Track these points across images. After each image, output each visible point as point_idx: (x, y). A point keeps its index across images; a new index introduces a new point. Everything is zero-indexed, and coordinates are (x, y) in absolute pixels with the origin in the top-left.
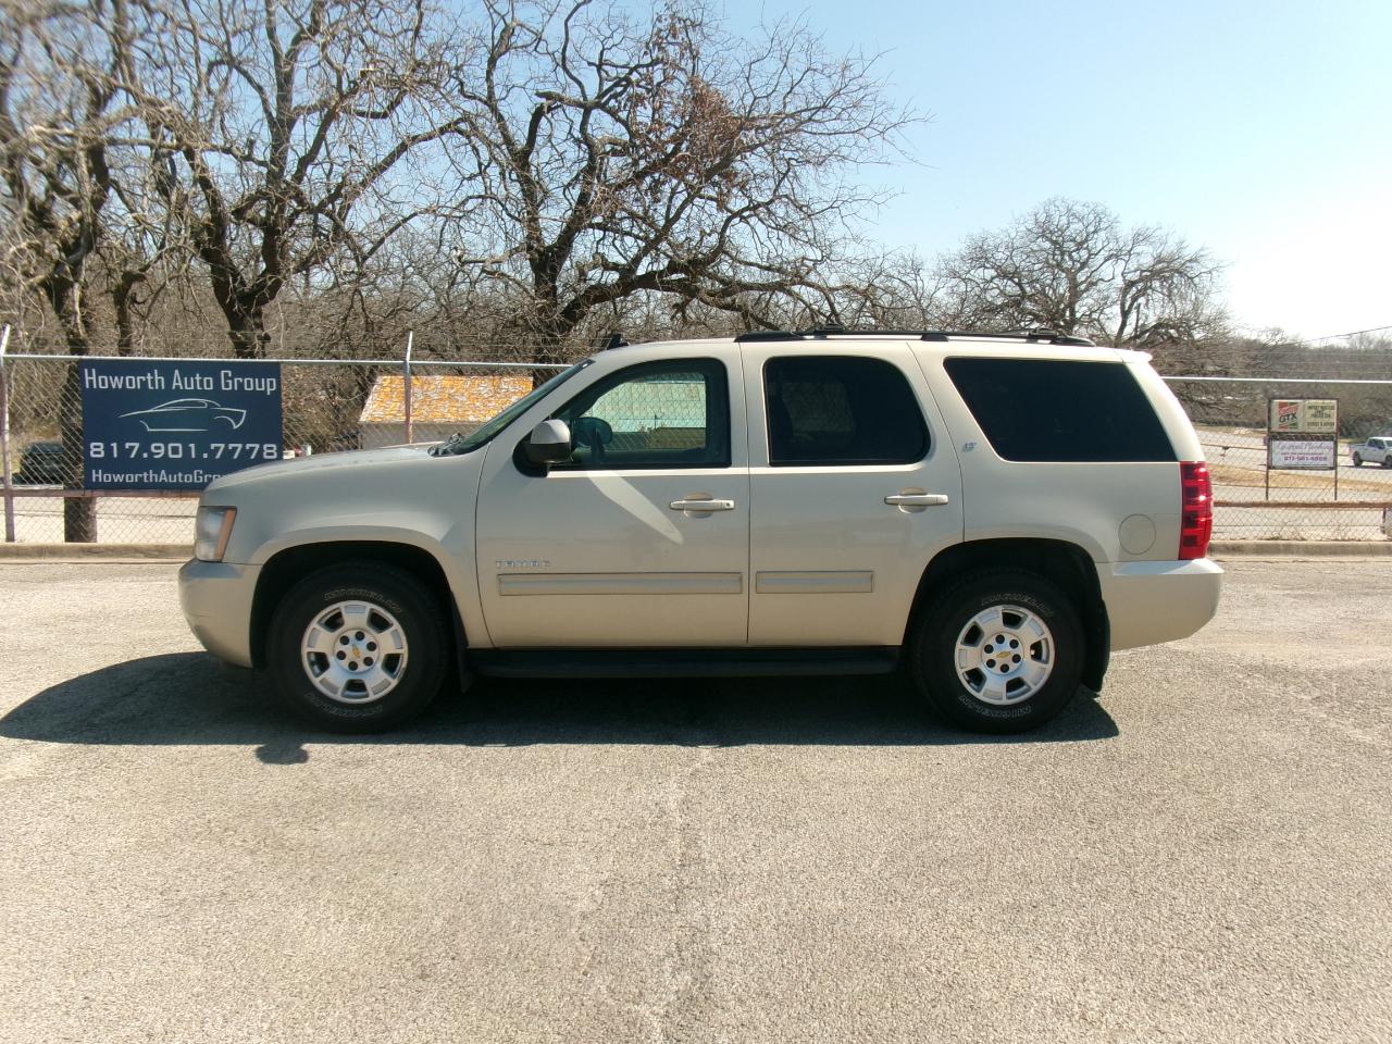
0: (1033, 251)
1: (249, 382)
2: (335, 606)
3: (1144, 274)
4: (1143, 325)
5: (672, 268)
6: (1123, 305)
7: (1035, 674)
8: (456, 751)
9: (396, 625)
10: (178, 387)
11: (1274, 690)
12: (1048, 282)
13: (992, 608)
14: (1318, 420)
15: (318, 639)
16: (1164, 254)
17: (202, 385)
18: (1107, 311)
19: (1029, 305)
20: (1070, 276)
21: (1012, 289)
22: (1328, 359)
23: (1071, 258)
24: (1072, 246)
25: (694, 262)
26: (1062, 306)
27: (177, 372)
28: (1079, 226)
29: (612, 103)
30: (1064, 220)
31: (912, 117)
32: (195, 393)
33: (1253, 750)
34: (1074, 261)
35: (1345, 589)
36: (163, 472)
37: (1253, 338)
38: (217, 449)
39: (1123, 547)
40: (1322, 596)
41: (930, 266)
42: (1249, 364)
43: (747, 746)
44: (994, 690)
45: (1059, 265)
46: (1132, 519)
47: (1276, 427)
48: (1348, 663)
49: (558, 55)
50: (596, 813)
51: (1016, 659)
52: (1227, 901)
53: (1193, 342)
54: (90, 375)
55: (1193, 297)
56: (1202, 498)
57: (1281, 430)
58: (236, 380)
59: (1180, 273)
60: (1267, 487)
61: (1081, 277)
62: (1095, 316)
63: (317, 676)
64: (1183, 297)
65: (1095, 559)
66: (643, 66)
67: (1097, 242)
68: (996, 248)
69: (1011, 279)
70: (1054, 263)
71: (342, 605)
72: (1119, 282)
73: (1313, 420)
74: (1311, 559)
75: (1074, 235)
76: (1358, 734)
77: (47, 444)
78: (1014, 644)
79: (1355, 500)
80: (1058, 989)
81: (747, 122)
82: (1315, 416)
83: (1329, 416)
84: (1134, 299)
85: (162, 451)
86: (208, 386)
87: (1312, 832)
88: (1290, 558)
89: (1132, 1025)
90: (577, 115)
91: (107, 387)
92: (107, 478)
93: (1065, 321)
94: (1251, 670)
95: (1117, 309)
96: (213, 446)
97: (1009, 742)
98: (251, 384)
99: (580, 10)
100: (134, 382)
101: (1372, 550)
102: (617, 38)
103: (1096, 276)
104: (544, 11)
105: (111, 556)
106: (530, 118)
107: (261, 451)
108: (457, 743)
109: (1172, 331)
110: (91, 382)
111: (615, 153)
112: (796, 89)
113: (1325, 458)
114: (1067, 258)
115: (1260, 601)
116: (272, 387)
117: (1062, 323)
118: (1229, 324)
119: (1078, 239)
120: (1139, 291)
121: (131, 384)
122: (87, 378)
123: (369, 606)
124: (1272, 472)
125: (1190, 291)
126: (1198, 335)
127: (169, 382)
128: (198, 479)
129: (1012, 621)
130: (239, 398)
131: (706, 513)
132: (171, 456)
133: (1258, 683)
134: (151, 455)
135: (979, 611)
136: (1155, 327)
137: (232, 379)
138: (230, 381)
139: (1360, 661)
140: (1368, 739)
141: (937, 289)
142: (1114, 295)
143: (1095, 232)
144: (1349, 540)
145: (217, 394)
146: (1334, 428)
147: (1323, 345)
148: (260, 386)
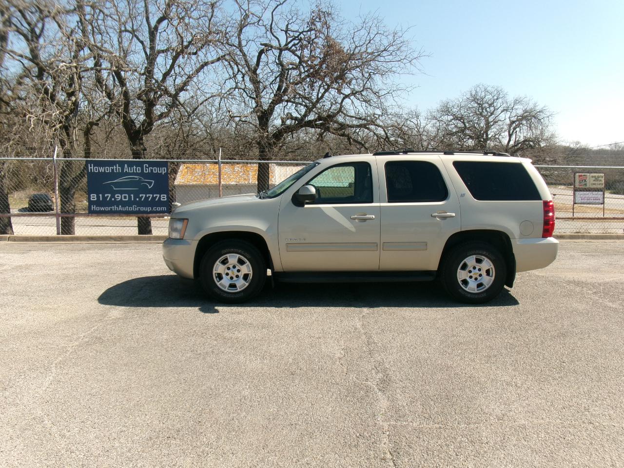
0: (469, 108)
1: (155, 169)
2: (225, 256)
3: (519, 118)
4: (518, 140)
5: (320, 118)
6: (509, 132)
7: (488, 281)
8: (273, 309)
9: (248, 263)
10: (126, 171)
11: (578, 289)
12: (476, 121)
13: (472, 256)
14: (596, 182)
15: (219, 268)
16: (528, 109)
17: (136, 170)
18: (502, 134)
19: (467, 132)
20: (486, 119)
21: (460, 125)
22: (601, 155)
23: (486, 110)
24: (487, 105)
25: (329, 116)
26: (482, 132)
27: (126, 165)
28: (490, 97)
29: (293, 48)
30: (483, 94)
31: (424, 54)
32: (133, 174)
33: (571, 309)
34: (488, 112)
35: (607, 253)
36: (120, 206)
37: (568, 145)
38: (142, 196)
39: (521, 233)
40: (597, 255)
41: (423, 114)
42: (565, 158)
43: (380, 308)
44: (472, 287)
45: (481, 114)
46: (525, 223)
47: (577, 185)
48: (607, 280)
49: (269, 27)
50: (332, 328)
51: (480, 275)
52: (563, 355)
53: (541, 148)
54: (91, 166)
55: (541, 128)
56: (551, 214)
57: (580, 187)
58: (150, 168)
59: (535, 117)
60: (573, 212)
61: (491, 119)
62: (497, 136)
63: (218, 282)
64: (536, 128)
65: (511, 237)
66: (305, 32)
67: (498, 104)
68: (453, 107)
69: (460, 120)
70: (479, 113)
71: (228, 255)
72: (508, 122)
73: (594, 182)
74: (592, 241)
75: (488, 101)
76: (610, 304)
77: (39, 195)
78: (480, 270)
79: (611, 217)
80: (507, 378)
81: (351, 56)
82: (594, 181)
83: (601, 181)
84: (515, 129)
85: (120, 198)
86: (139, 171)
87: (593, 335)
88: (584, 240)
89: (532, 387)
90: (277, 53)
91: (97, 171)
92: (98, 209)
93: (483, 139)
94: (569, 282)
95: (507, 133)
96: (141, 195)
97: (478, 306)
98: (156, 170)
99: (278, 7)
100: (108, 170)
101: (618, 237)
102: (294, 19)
103: (497, 119)
104: (262, 8)
105: (101, 241)
106: (257, 54)
107: (160, 197)
108: (272, 307)
109: (531, 143)
110: (91, 169)
111: (293, 68)
112: (372, 42)
113: (599, 200)
114: (484, 110)
115: (572, 257)
116: (164, 171)
117: (482, 140)
118: (555, 139)
119: (490, 102)
120: (516, 125)
121: (107, 170)
122: (89, 168)
123: (238, 256)
124: (576, 205)
125: (539, 125)
126: (543, 144)
127: (123, 169)
128: (135, 209)
129: (479, 261)
130: (151, 175)
131: (365, 220)
132: (123, 200)
133: (572, 287)
134: (115, 199)
135: (467, 257)
136: (524, 141)
137: (148, 168)
138: (147, 169)
139: (612, 279)
140: (614, 306)
141: (427, 125)
142: (506, 127)
143: (497, 99)
144: (609, 233)
145: (142, 174)
146: (603, 186)
147: (599, 148)
148: (160, 171)
